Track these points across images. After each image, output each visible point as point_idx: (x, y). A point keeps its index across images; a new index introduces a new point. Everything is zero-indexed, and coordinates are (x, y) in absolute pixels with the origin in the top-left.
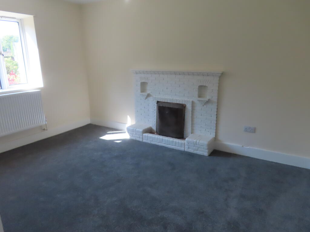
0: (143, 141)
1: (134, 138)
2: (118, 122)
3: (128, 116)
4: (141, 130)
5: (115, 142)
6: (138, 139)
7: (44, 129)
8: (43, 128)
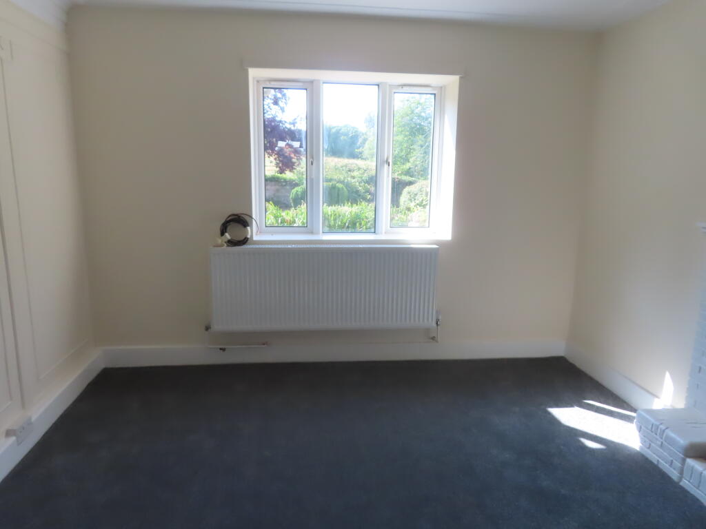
0: (681, 484)
1: (654, 458)
2: (634, 383)
3: (668, 375)
4: (683, 442)
5: (580, 441)
6: (664, 466)
7: (434, 337)
8: (432, 335)
